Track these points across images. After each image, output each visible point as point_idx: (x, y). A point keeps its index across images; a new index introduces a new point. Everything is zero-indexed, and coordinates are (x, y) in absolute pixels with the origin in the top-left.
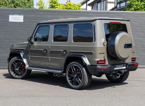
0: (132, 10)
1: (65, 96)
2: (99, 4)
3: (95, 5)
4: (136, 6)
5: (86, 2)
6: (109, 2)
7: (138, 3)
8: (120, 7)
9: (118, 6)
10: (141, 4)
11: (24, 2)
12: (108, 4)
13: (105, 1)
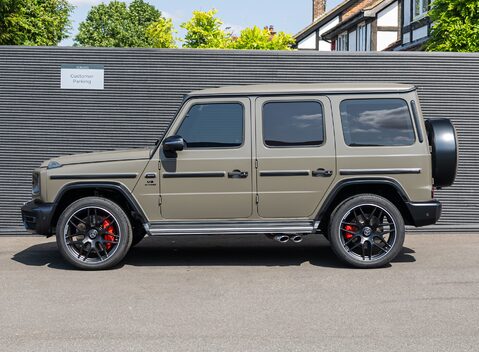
0: (443, 49)
2: (352, 35)
3: (340, 36)
4: (458, 35)
5: (317, 30)
6: (381, 29)
7: (463, 27)
8: (411, 41)
9: (407, 37)
10: (472, 29)
12: (378, 33)
13: (369, 26)
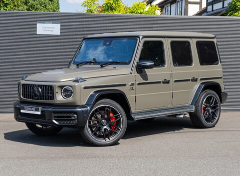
1: (146, 157)
2: (174, 6)
3: (165, 6)
6: (190, 3)
8: (213, 10)
9: (210, 8)
11: (44, 3)
